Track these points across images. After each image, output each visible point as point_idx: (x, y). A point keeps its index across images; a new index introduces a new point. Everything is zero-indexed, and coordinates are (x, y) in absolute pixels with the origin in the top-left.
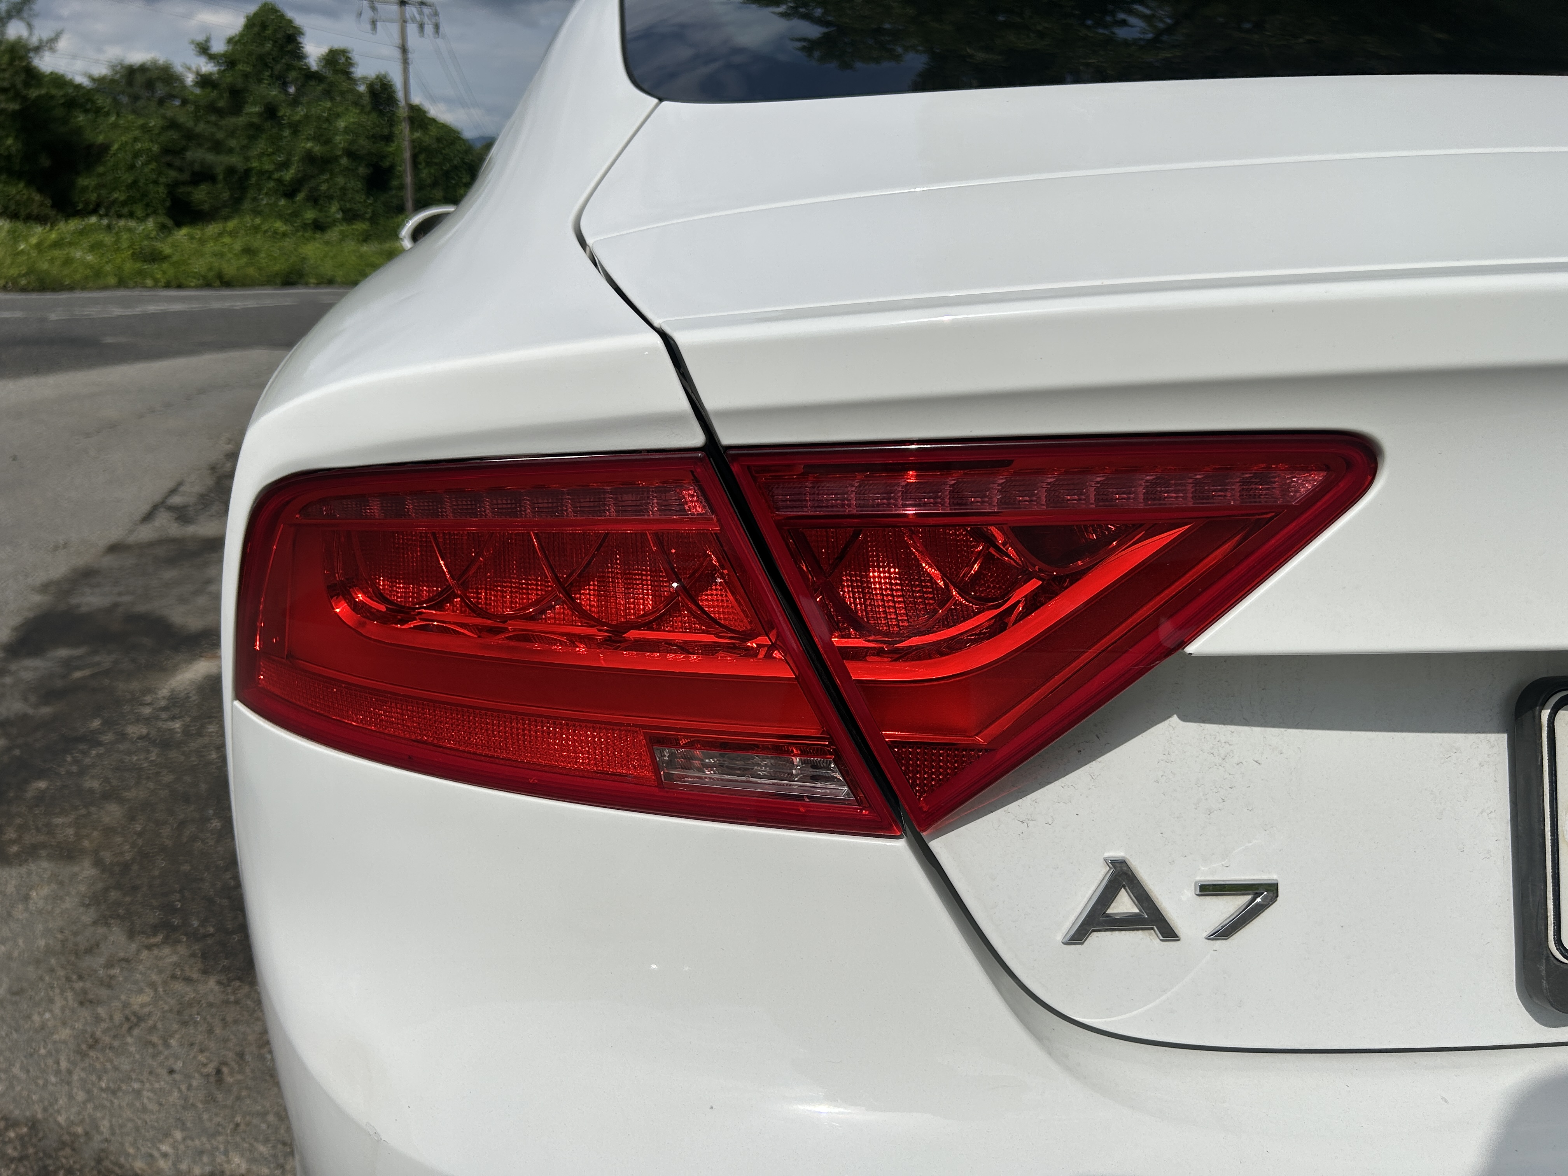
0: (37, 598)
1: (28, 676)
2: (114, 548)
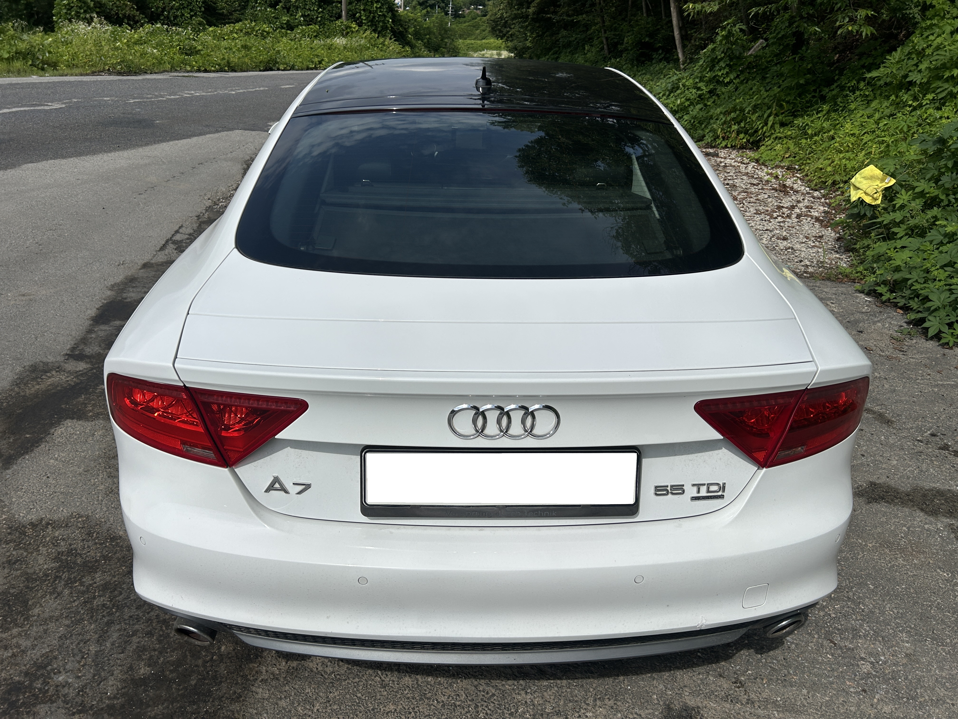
0: (109, 293)
1: (102, 334)
2: (145, 266)
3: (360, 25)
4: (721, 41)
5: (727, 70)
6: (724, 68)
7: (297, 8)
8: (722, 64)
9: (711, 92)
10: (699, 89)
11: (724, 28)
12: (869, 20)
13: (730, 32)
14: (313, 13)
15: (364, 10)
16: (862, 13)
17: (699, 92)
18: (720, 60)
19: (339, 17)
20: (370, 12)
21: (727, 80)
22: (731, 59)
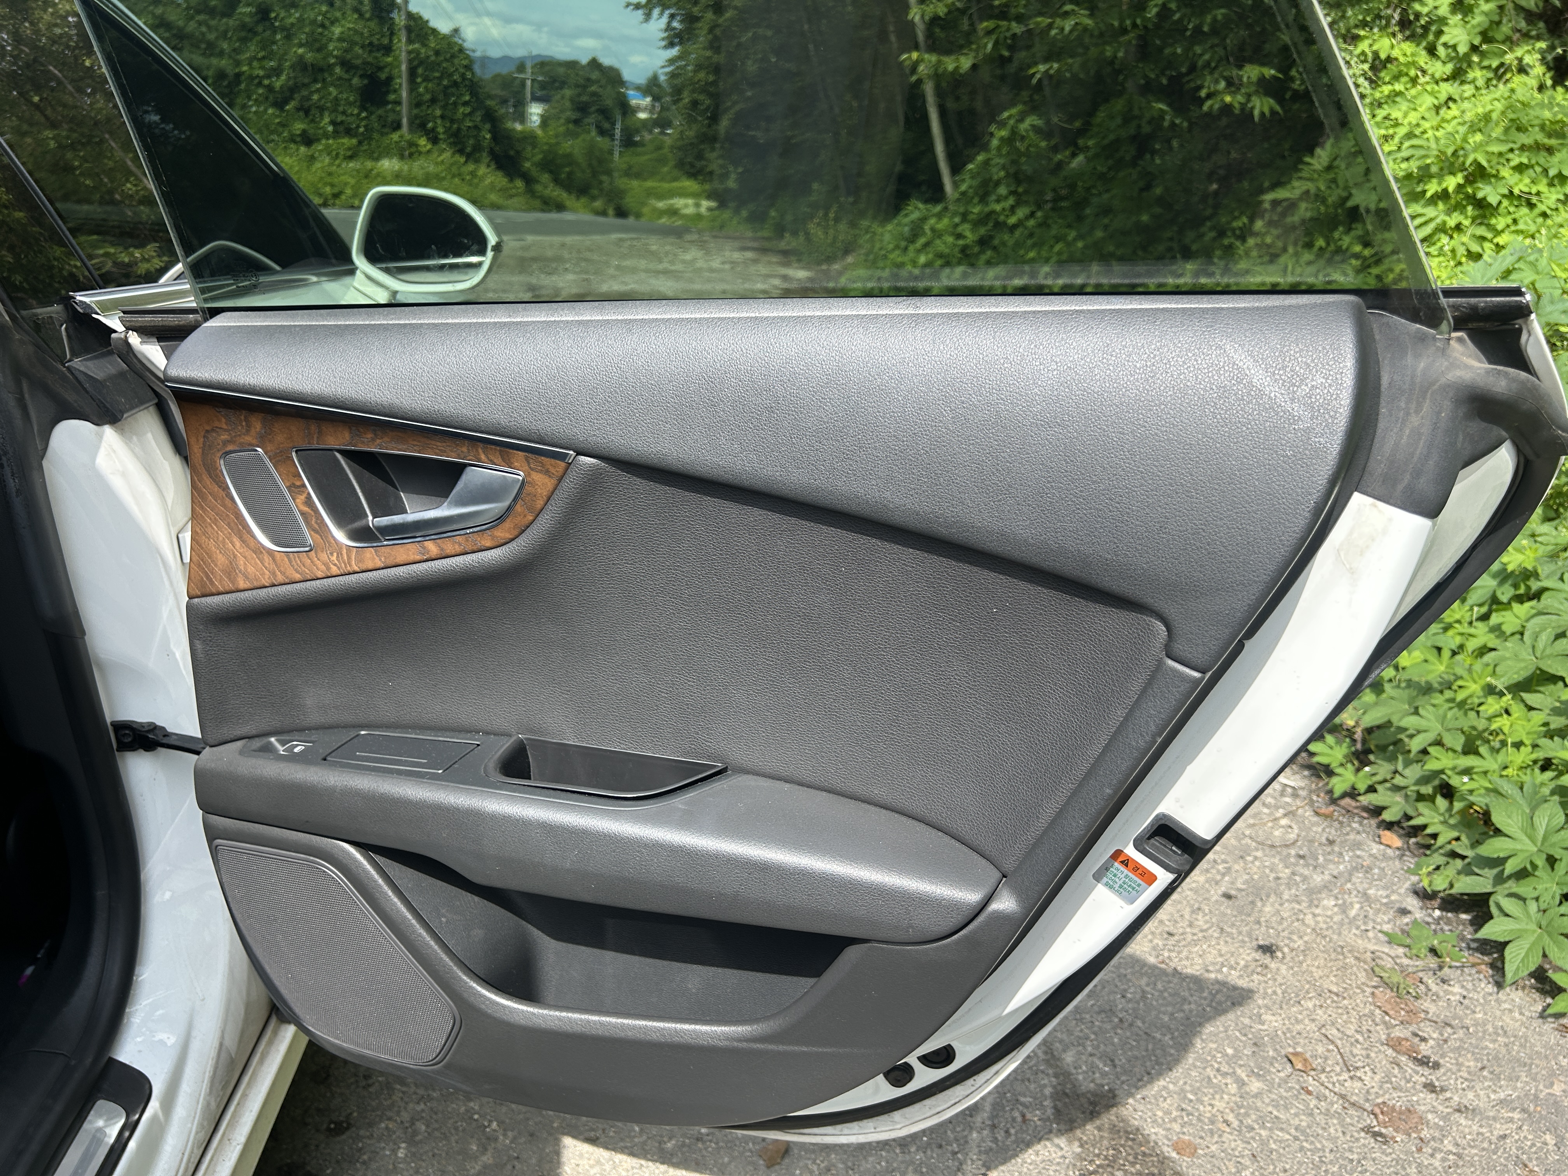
3: (435, 140)
4: (999, 149)
5: (1011, 201)
6: (1006, 198)
7: (322, 109)
8: (1002, 190)
9: (984, 242)
10: (959, 236)
11: (1002, 124)
12: (1266, 87)
13: (1014, 132)
14: (350, 119)
15: (442, 117)
16: (1251, 72)
17: (961, 242)
18: (998, 183)
19: (397, 126)
20: (452, 121)
21: (1012, 220)
22: (1019, 182)
